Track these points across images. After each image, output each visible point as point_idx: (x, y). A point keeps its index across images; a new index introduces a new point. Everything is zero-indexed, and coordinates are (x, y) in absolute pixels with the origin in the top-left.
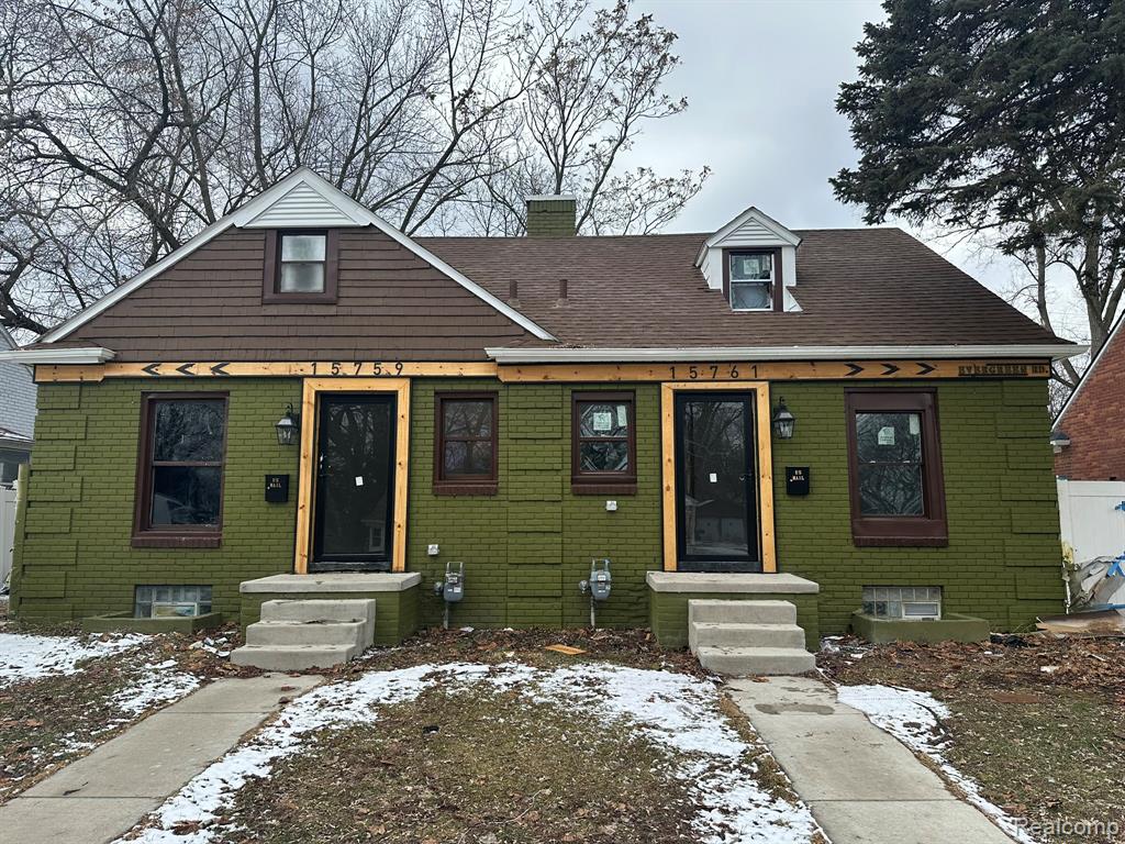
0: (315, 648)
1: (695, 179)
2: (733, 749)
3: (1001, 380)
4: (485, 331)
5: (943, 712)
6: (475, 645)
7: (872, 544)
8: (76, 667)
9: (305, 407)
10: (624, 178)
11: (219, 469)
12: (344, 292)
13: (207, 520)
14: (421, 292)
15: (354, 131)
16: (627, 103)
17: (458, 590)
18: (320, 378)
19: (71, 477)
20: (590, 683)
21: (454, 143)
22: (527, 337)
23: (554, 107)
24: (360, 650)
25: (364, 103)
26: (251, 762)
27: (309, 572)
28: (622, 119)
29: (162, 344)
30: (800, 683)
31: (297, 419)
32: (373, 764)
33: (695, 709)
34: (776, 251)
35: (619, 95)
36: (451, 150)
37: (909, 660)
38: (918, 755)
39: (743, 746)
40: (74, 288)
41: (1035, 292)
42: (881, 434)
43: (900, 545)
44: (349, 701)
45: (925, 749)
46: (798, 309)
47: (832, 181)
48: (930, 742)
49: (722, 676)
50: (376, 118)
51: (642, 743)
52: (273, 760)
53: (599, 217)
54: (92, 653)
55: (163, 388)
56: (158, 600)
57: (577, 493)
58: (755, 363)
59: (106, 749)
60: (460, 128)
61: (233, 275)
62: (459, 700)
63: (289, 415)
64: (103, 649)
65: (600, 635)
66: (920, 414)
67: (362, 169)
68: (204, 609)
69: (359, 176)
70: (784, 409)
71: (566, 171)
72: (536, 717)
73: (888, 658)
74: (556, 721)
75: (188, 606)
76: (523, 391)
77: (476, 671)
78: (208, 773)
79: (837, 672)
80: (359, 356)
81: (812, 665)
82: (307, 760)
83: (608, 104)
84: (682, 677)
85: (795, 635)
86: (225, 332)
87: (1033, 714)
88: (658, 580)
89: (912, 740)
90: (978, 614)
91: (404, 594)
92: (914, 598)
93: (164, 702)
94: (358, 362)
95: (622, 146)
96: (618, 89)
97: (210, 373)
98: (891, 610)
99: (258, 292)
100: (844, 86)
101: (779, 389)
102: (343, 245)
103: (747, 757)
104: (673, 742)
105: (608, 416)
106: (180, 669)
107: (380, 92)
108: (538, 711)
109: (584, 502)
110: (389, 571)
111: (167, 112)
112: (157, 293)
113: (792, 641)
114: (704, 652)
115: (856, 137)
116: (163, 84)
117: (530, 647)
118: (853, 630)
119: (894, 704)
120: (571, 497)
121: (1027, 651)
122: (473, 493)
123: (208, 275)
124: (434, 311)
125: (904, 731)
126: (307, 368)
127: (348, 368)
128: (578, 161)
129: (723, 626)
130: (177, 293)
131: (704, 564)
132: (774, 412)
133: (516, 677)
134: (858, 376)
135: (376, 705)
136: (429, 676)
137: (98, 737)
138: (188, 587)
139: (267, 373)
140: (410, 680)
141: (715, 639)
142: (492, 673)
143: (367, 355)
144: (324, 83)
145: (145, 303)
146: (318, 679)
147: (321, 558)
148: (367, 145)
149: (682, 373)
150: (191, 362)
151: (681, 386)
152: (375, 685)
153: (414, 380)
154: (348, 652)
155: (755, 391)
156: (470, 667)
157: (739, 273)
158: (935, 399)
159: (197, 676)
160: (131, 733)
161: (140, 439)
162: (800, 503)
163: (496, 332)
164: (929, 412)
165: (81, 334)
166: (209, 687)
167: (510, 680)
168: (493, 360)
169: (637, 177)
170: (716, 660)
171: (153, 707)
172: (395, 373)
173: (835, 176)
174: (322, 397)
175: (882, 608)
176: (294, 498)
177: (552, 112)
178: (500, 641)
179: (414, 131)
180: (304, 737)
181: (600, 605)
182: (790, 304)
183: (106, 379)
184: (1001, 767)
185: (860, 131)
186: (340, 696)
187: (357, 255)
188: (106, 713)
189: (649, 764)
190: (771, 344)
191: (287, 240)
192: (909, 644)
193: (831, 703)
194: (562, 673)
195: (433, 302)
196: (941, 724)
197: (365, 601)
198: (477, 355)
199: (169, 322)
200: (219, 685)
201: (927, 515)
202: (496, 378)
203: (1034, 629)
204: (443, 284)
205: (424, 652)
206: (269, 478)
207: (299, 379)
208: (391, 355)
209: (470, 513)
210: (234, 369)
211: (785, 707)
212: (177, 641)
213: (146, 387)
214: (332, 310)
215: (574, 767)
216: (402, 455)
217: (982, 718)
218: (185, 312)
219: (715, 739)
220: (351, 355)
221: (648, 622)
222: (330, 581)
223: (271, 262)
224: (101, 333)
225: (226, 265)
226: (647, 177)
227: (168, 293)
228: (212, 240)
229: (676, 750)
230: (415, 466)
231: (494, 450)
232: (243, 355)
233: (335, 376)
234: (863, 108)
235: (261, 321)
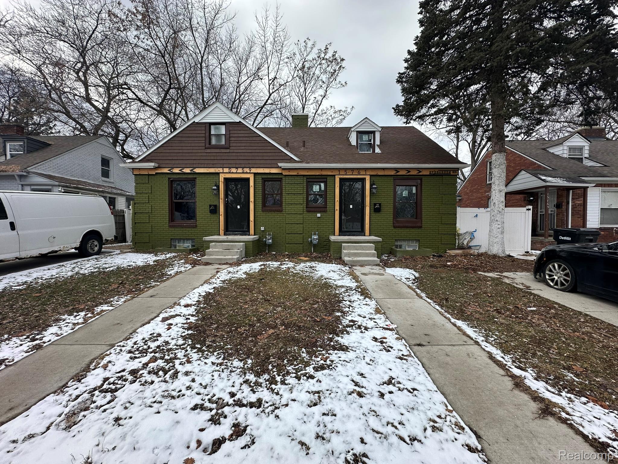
0: (227, 257)
1: (349, 110)
2: (354, 285)
3: (442, 175)
4: (278, 158)
5: (417, 275)
6: (276, 257)
7: (399, 227)
8: (154, 262)
9: (220, 183)
10: (325, 110)
11: (195, 203)
12: (231, 145)
13: (192, 219)
14: (257, 145)
15: (235, 92)
16: (327, 83)
17: (270, 241)
18: (225, 173)
19: (148, 205)
20: (311, 267)
21: (269, 97)
22: (292, 160)
23: (302, 83)
24: (241, 258)
25: (238, 82)
26: (208, 288)
27: (224, 235)
28: (325, 89)
29: (174, 162)
30: (374, 267)
31: (218, 187)
32: (245, 289)
33: (343, 274)
34: (373, 132)
35: (324, 80)
36: (268, 99)
37: (408, 261)
38: (409, 286)
39: (356, 284)
40: (145, 145)
41: (455, 150)
42: (404, 193)
43: (407, 227)
44: (237, 272)
45: (411, 285)
46: (380, 152)
47: (393, 108)
48: (412, 283)
49: (352, 265)
50: (242, 88)
51: (326, 283)
52: (214, 288)
53: (317, 122)
54: (158, 258)
55: (175, 176)
56: (178, 243)
57: (308, 211)
58: (366, 169)
59: (163, 284)
60: (271, 92)
61: (195, 139)
62: (271, 272)
63: (215, 186)
64: (162, 257)
65: (315, 254)
66: (416, 186)
67: (238, 105)
68: (193, 246)
69: (237, 108)
70: (374, 184)
71: (306, 106)
72: (294, 276)
73: (402, 260)
74: (300, 277)
75: (188, 245)
76: (290, 178)
77: (276, 264)
78: (194, 291)
79: (386, 264)
80: (237, 166)
81: (379, 262)
82: (225, 288)
83: (321, 83)
84: (339, 266)
85: (374, 254)
86: (194, 158)
87: (444, 275)
88: (332, 238)
89: (407, 282)
90: (429, 248)
91: (253, 242)
92: (411, 243)
93: (181, 272)
94: (237, 168)
95: (325, 98)
96: (324, 77)
97: (190, 172)
98: (403, 247)
99: (204, 145)
100: (399, 73)
101: (373, 178)
102: (231, 129)
103: (358, 287)
104: (336, 283)
105: (318, 187)
106: (186, 263)
107: (244, 78)
108: (295, 275)
109: (310, 214)
110: (249, 235)
111: (171, 84)
112: (170, 145)
113: (373, 255)
114: (346, 259)
115: (402, 92)
116: (169, 73)
117: (293, 258)
118: (392, 253)
119: (402, 273)
120: (306, 212)
121: (443, 259)
122: (274, 211)
123: (187, 139)
124: (261, 151)
125: (405, 280)
126: (221, 170)
127: (234, 170)
128: (310, 103)
129: (352, 251)
130: (177, 145)
131: (347, 233)
132: (371, 185)
133: (289, 266)
134: (398, 174)
135: (245, 273)
136: (262, 265)
137: (161, 281)
138: (188, 239)
139: (208, 172)
140: (256, 266)
141: (349, 255)
142: (281, 265)
143: (239, 166)
144: (225, 75)
145: (166, 148)
146: (228, 266)
147: (227, 231)
148: (240, 97)
149: (342, 172)
150: (184, 168)
151: (342, 177)
152: (245, 267)
153: (255, 174)
154: (237, 258)
155: (365, 178)
156: (274, 263)
157: (362, 140)
158: (421, 182)
159: (191, 265)
160: (171, 280)
161: (169, 193)
162: (378, 214)
163: (281, 158)
164: (419, 186)
165: (147, 158)
166: (195, 268)
167: (287, 267)
168: (281, 168)
169: (330, 109)
170: (349, 261)
171: (177, 273)
172: (249, 171)
173: (394, 106)
174: (226, 179)
175: (401, 247)
176: (218, 212)
177: (301, 85)
178: (284, 256)
179: (255, 92)
180: (224, 282)
181: (315, 246)
182: (378, 150)
183: (156, 173)
184: (433, 290)
185: (404, 90)
186: (234, 270)
187: (236, 132)
188: (163, 275)
189: (328, 289)
190: (371, 163)
191: (212, 127)
192: (408, 257)
193: (384, 273)
194: (302, 265)
195: (261, 148)
196: (416, 278)
197: (242, 244)
198: (275, 166)
199: (175, 154)
200: (198, 267)
201: (416, 218)
202: (281, 174)
203: (446, 252)
204: (264, 142)
205: (260, 259)
206: (210, 206)
207: (218, 174)
208: (247, 166)
209: (274, 218)
210: (197, 170)
211: (370, 274)
212: (185, 254)
213: (169, 176)
214: (228, 151)
215: (305, 290)
216: (252, 199)
217: (428, 276)
218: (181, 151)
219: (348, 282)
220: (234, 166)
221: (329, 251)
222: (230, 238)
223: (207, 134)
224: (153, 158)
225: (193, 135)
226: (333, 109)
227: (174, 145)
228: (188, 127)
229: (336, 285)
230: (256, 202)
231: (281, 197)
232: (200, 166)
233: (230, 173)
234: (405, 82)
235: (205, 154)
